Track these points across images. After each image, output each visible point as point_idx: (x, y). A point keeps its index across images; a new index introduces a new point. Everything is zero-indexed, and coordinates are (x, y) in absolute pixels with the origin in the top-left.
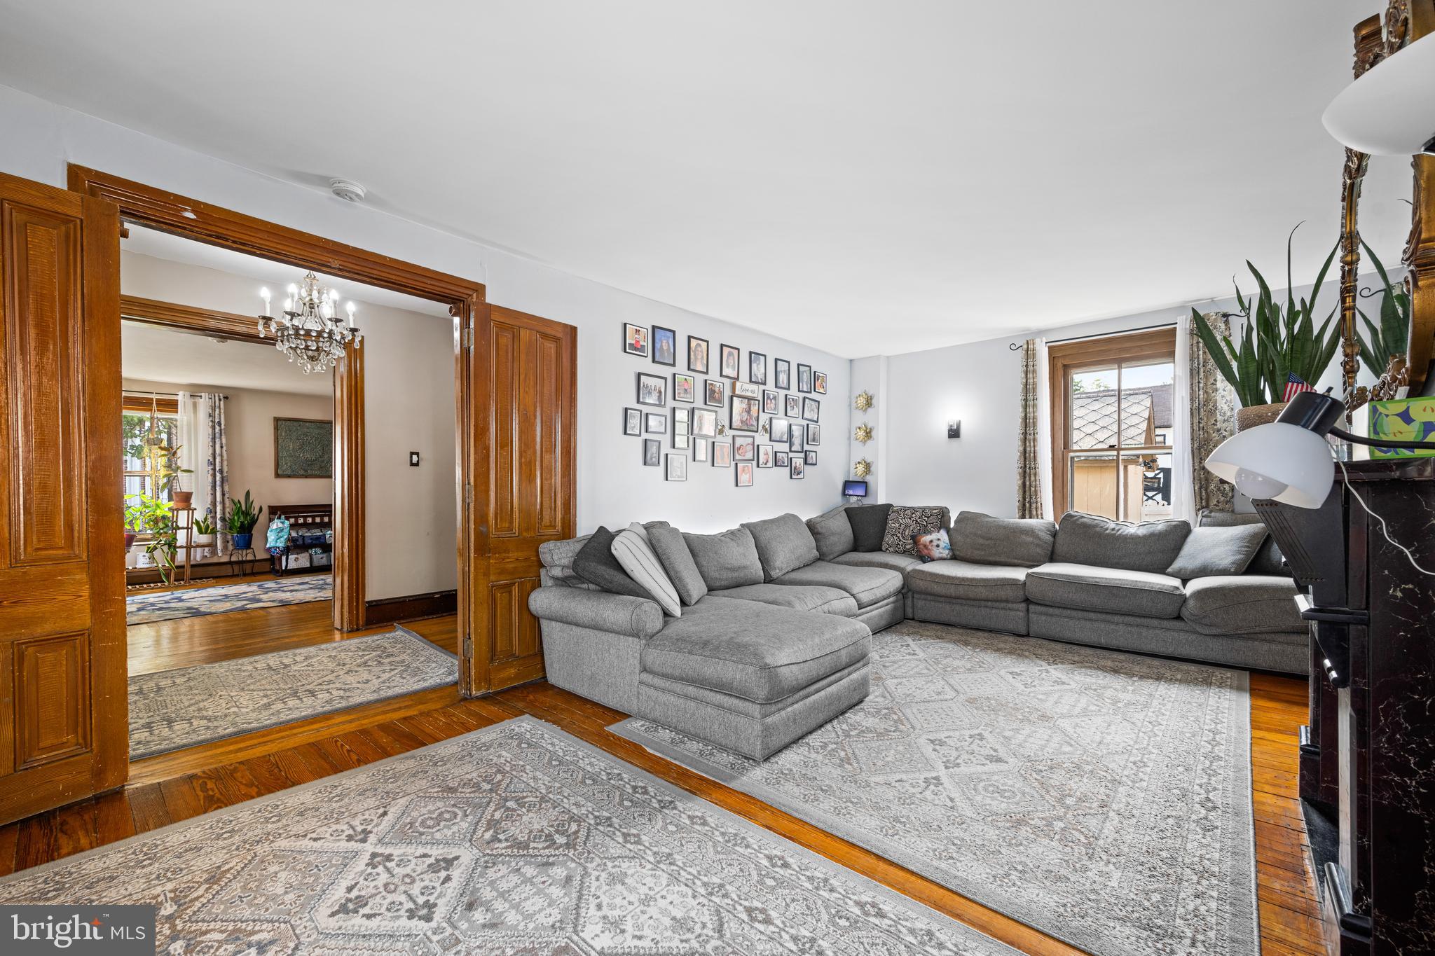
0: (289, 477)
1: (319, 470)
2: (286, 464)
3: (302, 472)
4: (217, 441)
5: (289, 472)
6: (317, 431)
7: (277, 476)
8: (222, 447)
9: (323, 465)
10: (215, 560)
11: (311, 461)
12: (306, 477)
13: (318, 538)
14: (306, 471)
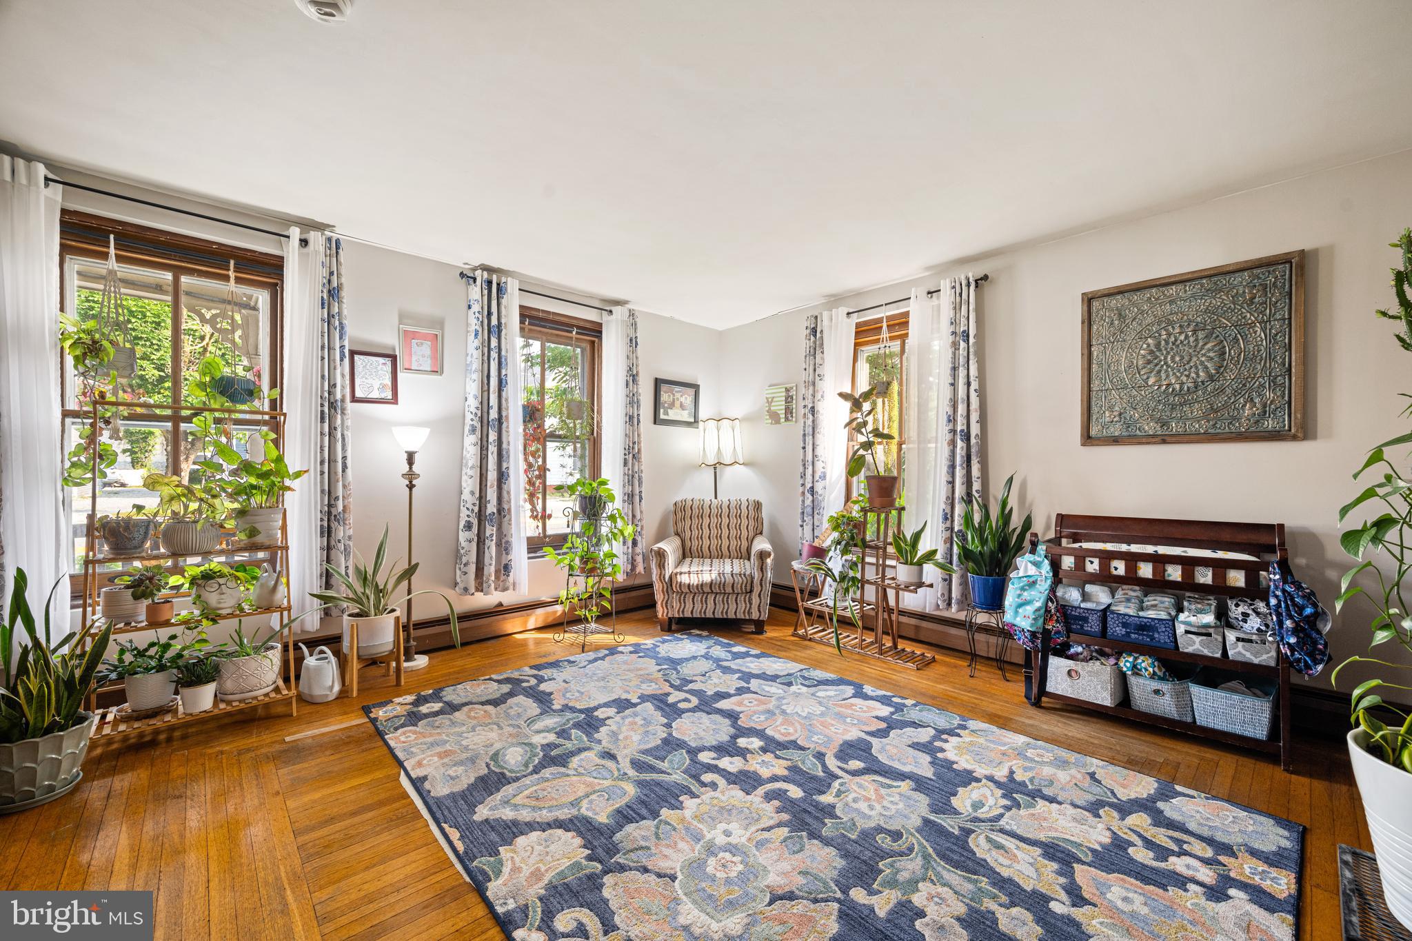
0: (1115, 441)
1: (1206, 416)
2: (1111, 409)
3: (1150, 427)
4: (962, 373)
5: (1116, 430)
6: (1202, 304)
7: (1088, 439)
8: (969, 384)
9: (1219, 402)
10: (946, 614)
11: (1180, 394)
12: (1164, 442)
13: (1146, 627)
14: (1164, 424)
